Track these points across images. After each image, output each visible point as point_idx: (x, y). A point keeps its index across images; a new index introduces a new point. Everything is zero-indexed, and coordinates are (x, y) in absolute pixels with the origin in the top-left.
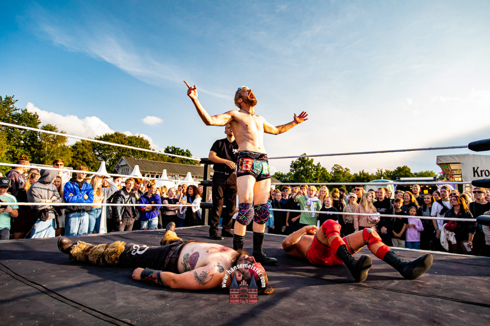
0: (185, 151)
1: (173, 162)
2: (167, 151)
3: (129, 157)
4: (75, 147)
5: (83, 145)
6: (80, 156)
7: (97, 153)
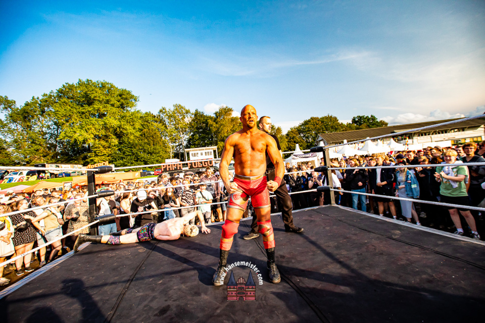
0: (370, 117)
1: (361, 129)
2: (354, 121)
3: (324, 133)
4: (287, 135)
5: (292, 132)
6: (292, 140)
7: (302, 135)
